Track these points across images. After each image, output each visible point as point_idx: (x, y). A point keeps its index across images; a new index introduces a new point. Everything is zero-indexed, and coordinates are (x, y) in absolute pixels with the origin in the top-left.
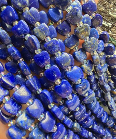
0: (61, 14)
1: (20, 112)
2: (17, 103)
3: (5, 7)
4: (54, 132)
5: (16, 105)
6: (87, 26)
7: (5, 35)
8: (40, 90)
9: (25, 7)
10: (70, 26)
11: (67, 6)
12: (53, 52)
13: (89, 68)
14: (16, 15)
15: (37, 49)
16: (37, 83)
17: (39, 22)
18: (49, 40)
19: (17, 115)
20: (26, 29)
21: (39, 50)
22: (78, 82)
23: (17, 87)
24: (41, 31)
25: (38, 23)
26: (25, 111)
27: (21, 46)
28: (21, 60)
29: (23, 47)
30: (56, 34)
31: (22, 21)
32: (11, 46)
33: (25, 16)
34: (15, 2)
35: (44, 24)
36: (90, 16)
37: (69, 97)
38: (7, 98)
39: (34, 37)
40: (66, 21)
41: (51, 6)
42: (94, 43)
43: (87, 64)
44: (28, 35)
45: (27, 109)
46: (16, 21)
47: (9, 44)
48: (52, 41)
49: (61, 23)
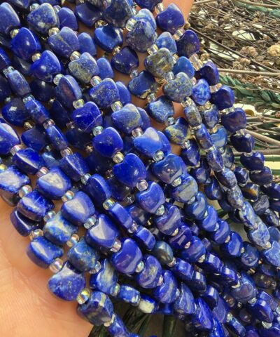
0: (119, 36)
1: (50, 214)
2: (45, 198)
3: (16, 31)
4: (116, 251)
5: (44, 200)
6: (165, 51)
7: (18, 78)
8: (87, 177)
9: (51, 28)
10: (136, 56)
11: (126, 18)
12: (107, 102)
13: (180, 131)
14: (36, 43)
15: (76, 100)
16: (80, 163)
17: (78, 51)
18: (98, 83)
19: (45, 219)
20: (55, 65)
21: (81, 101)
22: (158, 157)
23: (43, 170)
24: (82, 67)
25: (76, 54)
26: (60, 212)
27: (49, 100)
28: (50, 123)
29: (52, 100)
30: (112, 72)
31: (48, 52)
32: (30, 98)
33: (52, 44)
34: (34, 19)
35: (86, 55)
36: (172, 34)
37: (141, 186)
38: (26, 189)
39: (69, 79)
40: (129, 47)
41: (100, 23)
42: (182, 83)
43: (176, 124)
44: (59, 76)
45: (63, 208)
46: (37, 53)
47: (26, 95)
48: (103, 84)
49: (119, 51)
